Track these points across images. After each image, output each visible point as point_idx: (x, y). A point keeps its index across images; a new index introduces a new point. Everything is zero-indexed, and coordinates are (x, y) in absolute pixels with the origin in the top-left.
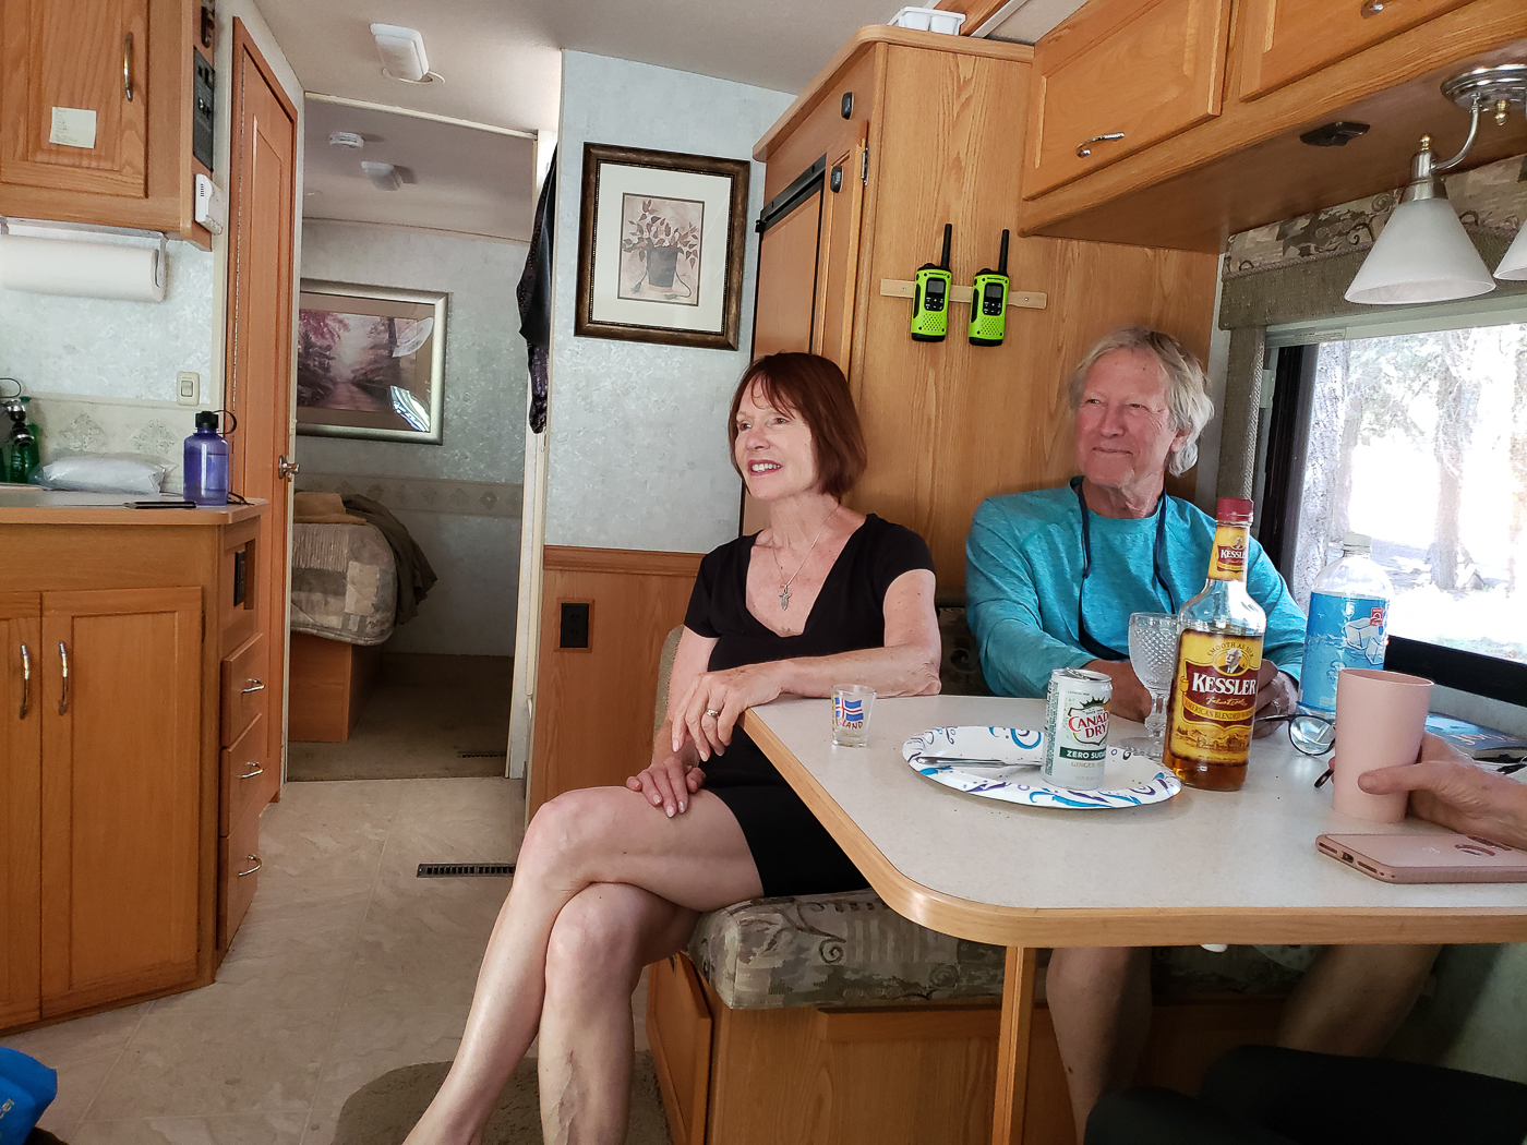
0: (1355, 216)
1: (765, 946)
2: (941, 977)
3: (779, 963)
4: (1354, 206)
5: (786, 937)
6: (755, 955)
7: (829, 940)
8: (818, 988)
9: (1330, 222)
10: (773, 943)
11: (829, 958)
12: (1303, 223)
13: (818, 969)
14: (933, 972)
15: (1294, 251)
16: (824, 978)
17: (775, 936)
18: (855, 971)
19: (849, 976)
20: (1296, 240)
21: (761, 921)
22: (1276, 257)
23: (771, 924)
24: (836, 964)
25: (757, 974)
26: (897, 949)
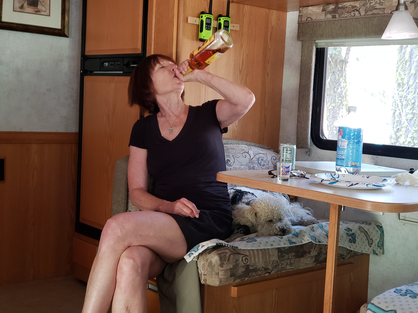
0: (353, 7)
1: (227, 261)
2: (274, 265)
3: (231, 266)
4: (352, 3)
5: (232, 256)
6: (225, 264)
7: (243, 256)
8: (243, 273)
9: (343, 8)
10: (229, 259)
11: (245, 262)
12: (332, 7)
13: (242, 267)
14: (272, 264)
15: (329, 16)
16: (244, 270)
17: (229, 257)
18: (252, 266)
19: (251, 268)
20: (330, 12)
21: (224, 253)
22: (322, 17)
23: (226, 253)
24: (247, 264)
25: (226, 271)
26: (263, 257)
